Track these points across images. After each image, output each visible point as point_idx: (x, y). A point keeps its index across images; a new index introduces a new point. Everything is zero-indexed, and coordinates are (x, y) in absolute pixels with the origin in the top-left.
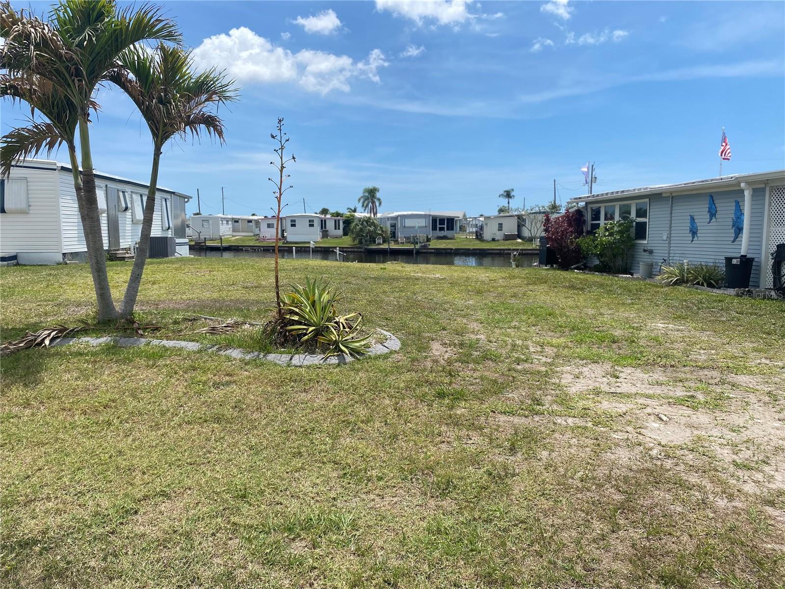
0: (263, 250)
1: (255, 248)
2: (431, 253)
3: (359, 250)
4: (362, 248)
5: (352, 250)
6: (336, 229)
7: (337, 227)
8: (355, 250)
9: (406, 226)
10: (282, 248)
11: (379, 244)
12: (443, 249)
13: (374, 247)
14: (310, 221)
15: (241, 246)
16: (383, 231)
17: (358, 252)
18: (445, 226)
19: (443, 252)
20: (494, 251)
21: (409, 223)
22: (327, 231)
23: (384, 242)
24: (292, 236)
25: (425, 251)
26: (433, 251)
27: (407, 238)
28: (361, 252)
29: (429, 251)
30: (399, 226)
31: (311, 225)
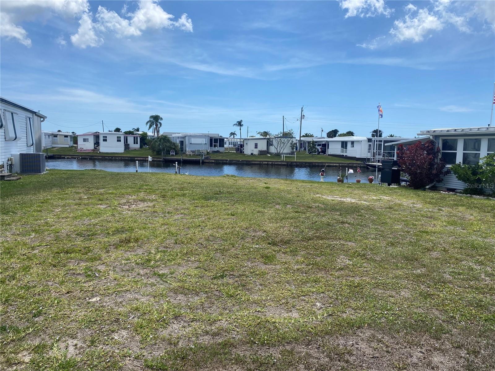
0: (82, 158)
1: (75, 157)
2: (212, 163)
3: (158, 159)
4: (161, 158)
6: (134, 143)
7: (135, 141)
8: (155, 159)
9: (192, 143)
10: (97, 157)
11: (173, 155)
12: (221, 160)
13: (169, 157)
14: (118, 137)
15: (63, 155)
16: (175, 146)
17: (157, 161)
18: (218, 144)
19: (221, 162)
20: (256, 162)
21: (193, 141)
22: (129, 145)
23: (176, 154)
24: (104, 148)
25: (208, 161)
26: (214, 161)
27: (193, 152)
28: (159, 161)
29: (211, 161)
30: (187, 143)
31: (119, 141)
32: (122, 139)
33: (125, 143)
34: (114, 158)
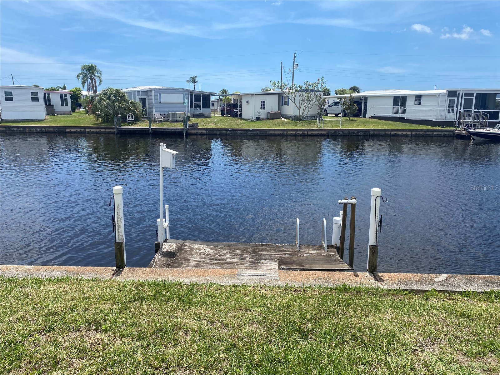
2: (202, 134)
3: (107, 130)
4: (113, 128)
5: (98, 130)
6: (62, 104)
7: (63, 101)
8: (102, 130)
9: (162, 101)
11: (131, 123)
12: (217, 130)
13: (125, 127)
16: (134, 107)
17: (105, 133)
18: (202, 103)
20: (276, 132)
21: (165, 98)
22: (53, 107)
23: (137, 120)
24: (8, 112)
25: (195, 132)
26: (205, 132)
27: (165, 116)
28: (110, 133)
29: (200, 132)
30: (154, 102)
31: (35, 99)
32: (41, 97)
33: (46, 104)
34: (27, 129)
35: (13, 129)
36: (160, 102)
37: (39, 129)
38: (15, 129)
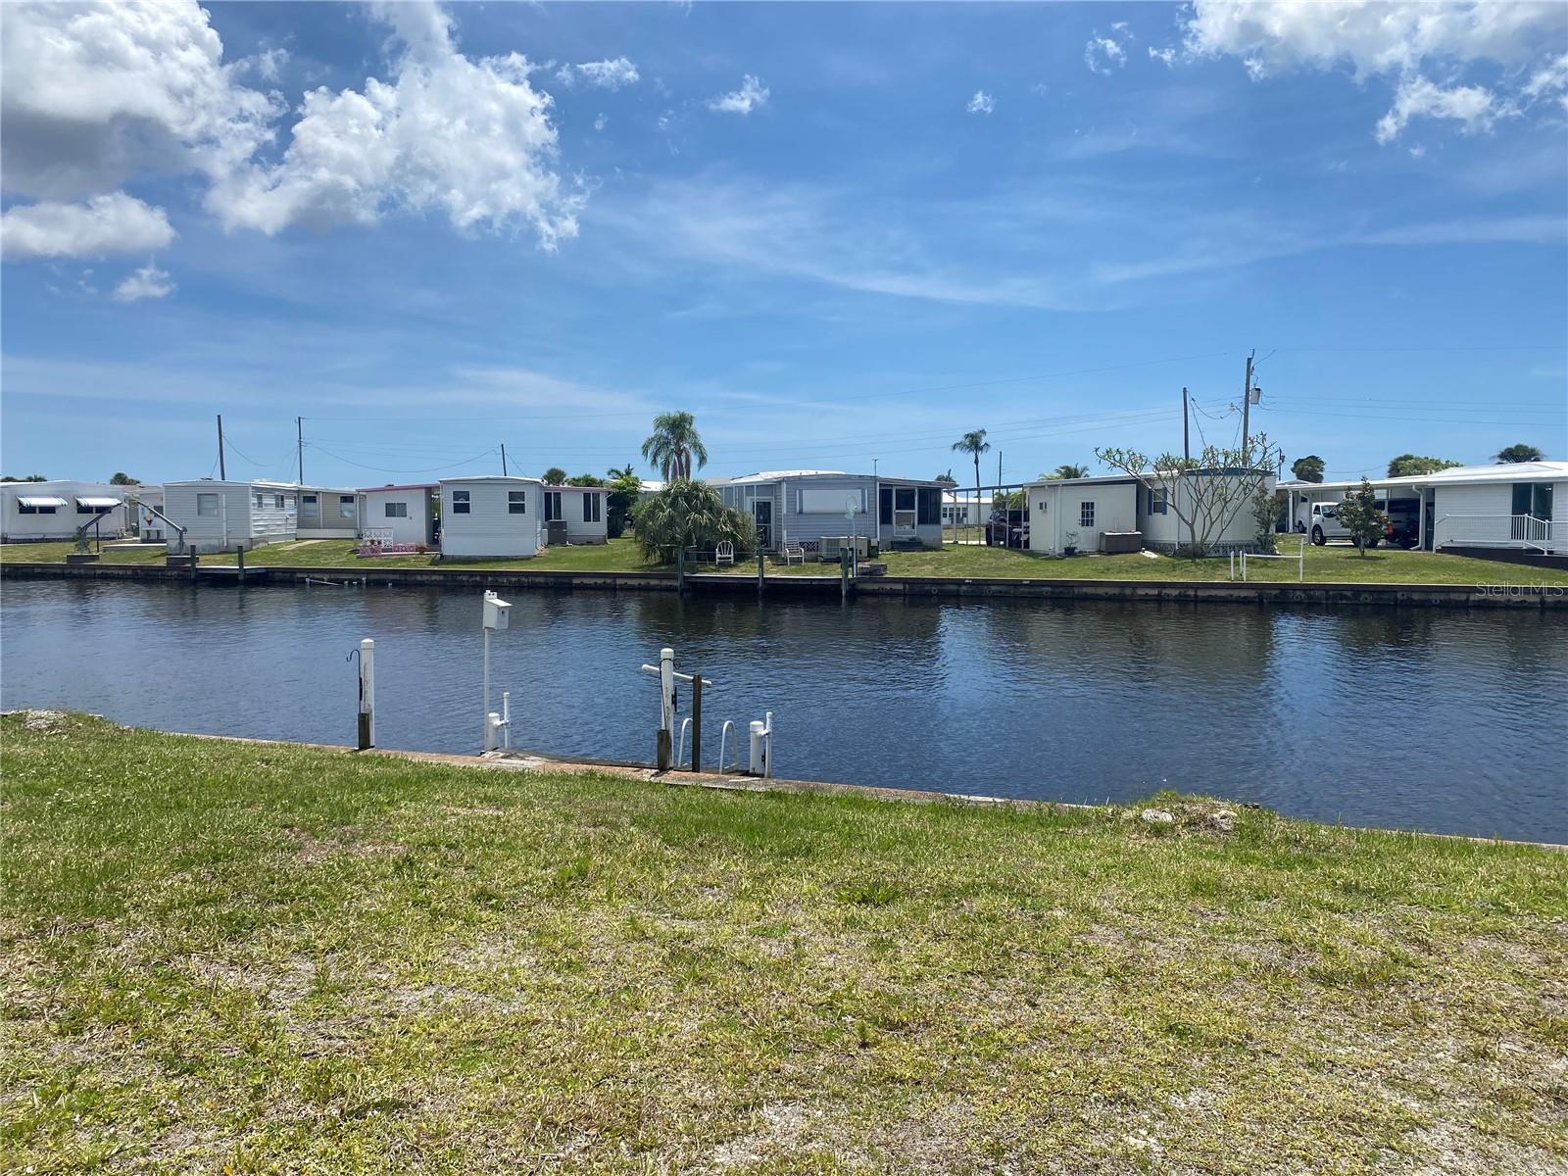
0: (368, 583)
1: (343, 577)
2: (893, 594)
3: (665, 583)
4: (674, 578)
5: (643, 582)
6: (587, 519)
7: (590, 513)
8: (653, 582)
9: (805, 509)
10: (425, 578)
11: (725, 565)
12: (933, 582)
14: (512, 496)
15: (303, 571)
16: (735, 525)
17: (661, 589)
18: (916, 511)
22: (563, 525)
23: (741, 557)
24: (461, 540)
25: (875, 587)
30: (784, 511)
31: (517, 508)
33: (548, 516)
35: (459, 578)
36: (801, 512)
37: (513, 579)
38: (465, 578)
